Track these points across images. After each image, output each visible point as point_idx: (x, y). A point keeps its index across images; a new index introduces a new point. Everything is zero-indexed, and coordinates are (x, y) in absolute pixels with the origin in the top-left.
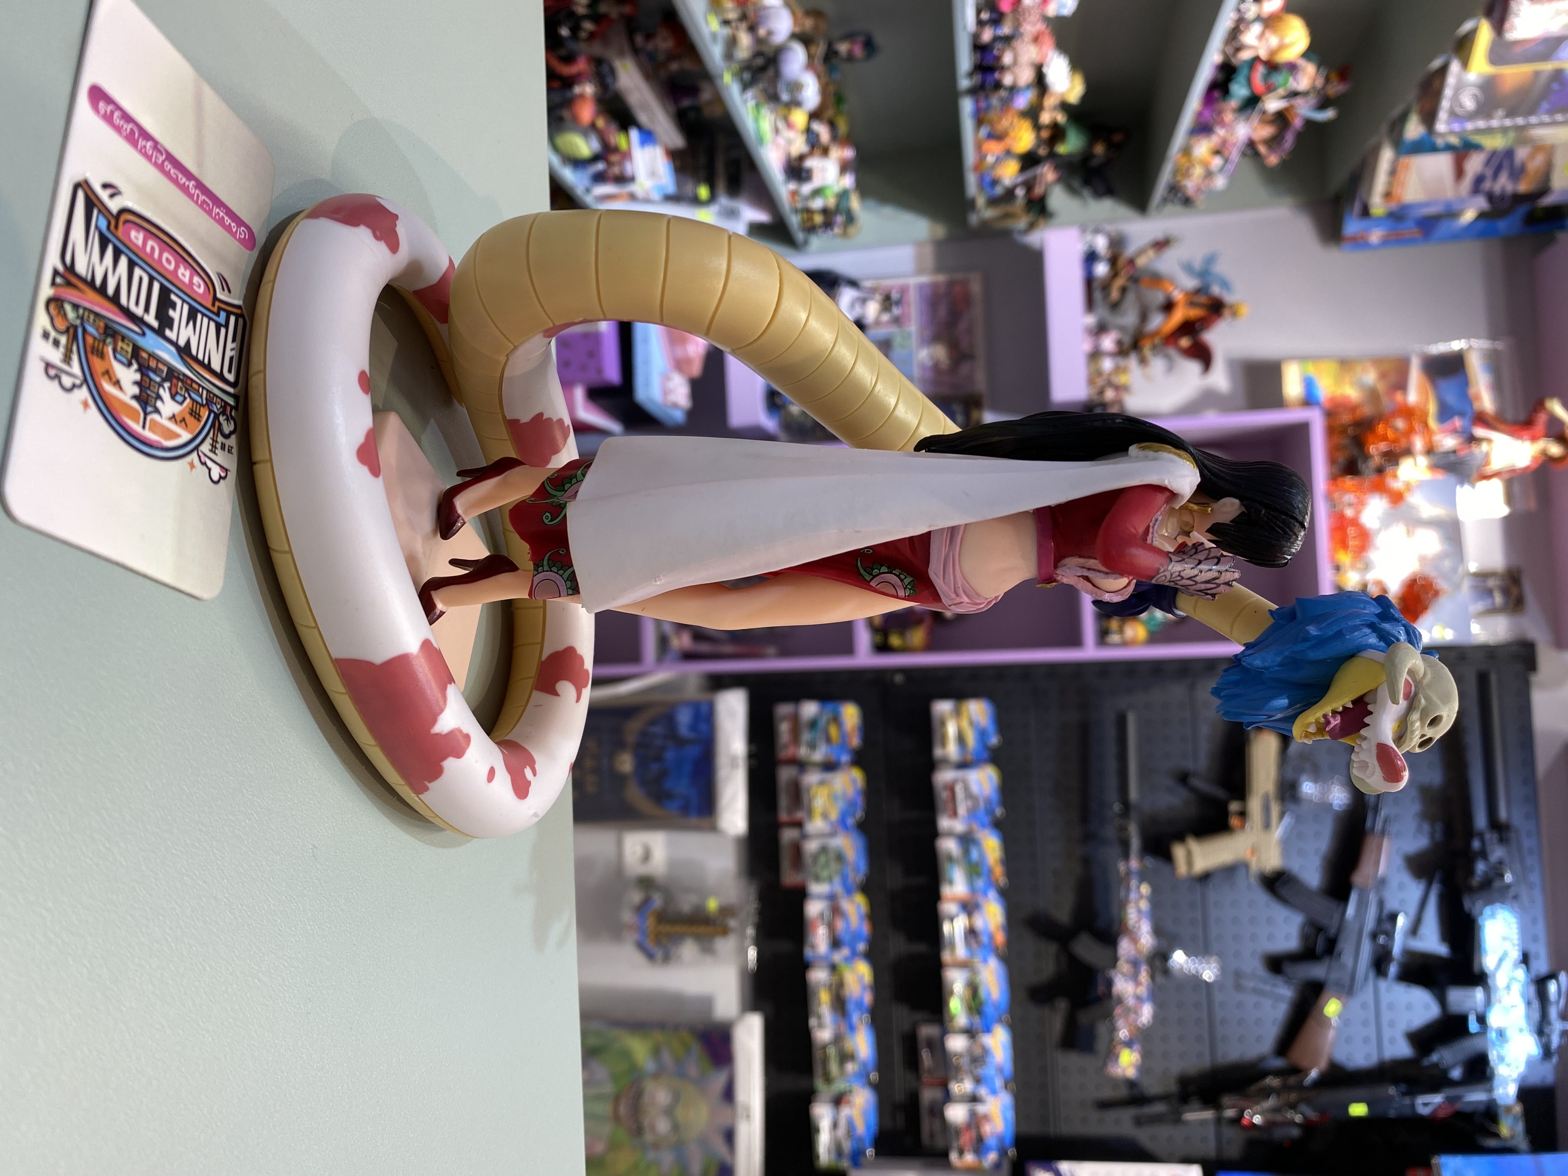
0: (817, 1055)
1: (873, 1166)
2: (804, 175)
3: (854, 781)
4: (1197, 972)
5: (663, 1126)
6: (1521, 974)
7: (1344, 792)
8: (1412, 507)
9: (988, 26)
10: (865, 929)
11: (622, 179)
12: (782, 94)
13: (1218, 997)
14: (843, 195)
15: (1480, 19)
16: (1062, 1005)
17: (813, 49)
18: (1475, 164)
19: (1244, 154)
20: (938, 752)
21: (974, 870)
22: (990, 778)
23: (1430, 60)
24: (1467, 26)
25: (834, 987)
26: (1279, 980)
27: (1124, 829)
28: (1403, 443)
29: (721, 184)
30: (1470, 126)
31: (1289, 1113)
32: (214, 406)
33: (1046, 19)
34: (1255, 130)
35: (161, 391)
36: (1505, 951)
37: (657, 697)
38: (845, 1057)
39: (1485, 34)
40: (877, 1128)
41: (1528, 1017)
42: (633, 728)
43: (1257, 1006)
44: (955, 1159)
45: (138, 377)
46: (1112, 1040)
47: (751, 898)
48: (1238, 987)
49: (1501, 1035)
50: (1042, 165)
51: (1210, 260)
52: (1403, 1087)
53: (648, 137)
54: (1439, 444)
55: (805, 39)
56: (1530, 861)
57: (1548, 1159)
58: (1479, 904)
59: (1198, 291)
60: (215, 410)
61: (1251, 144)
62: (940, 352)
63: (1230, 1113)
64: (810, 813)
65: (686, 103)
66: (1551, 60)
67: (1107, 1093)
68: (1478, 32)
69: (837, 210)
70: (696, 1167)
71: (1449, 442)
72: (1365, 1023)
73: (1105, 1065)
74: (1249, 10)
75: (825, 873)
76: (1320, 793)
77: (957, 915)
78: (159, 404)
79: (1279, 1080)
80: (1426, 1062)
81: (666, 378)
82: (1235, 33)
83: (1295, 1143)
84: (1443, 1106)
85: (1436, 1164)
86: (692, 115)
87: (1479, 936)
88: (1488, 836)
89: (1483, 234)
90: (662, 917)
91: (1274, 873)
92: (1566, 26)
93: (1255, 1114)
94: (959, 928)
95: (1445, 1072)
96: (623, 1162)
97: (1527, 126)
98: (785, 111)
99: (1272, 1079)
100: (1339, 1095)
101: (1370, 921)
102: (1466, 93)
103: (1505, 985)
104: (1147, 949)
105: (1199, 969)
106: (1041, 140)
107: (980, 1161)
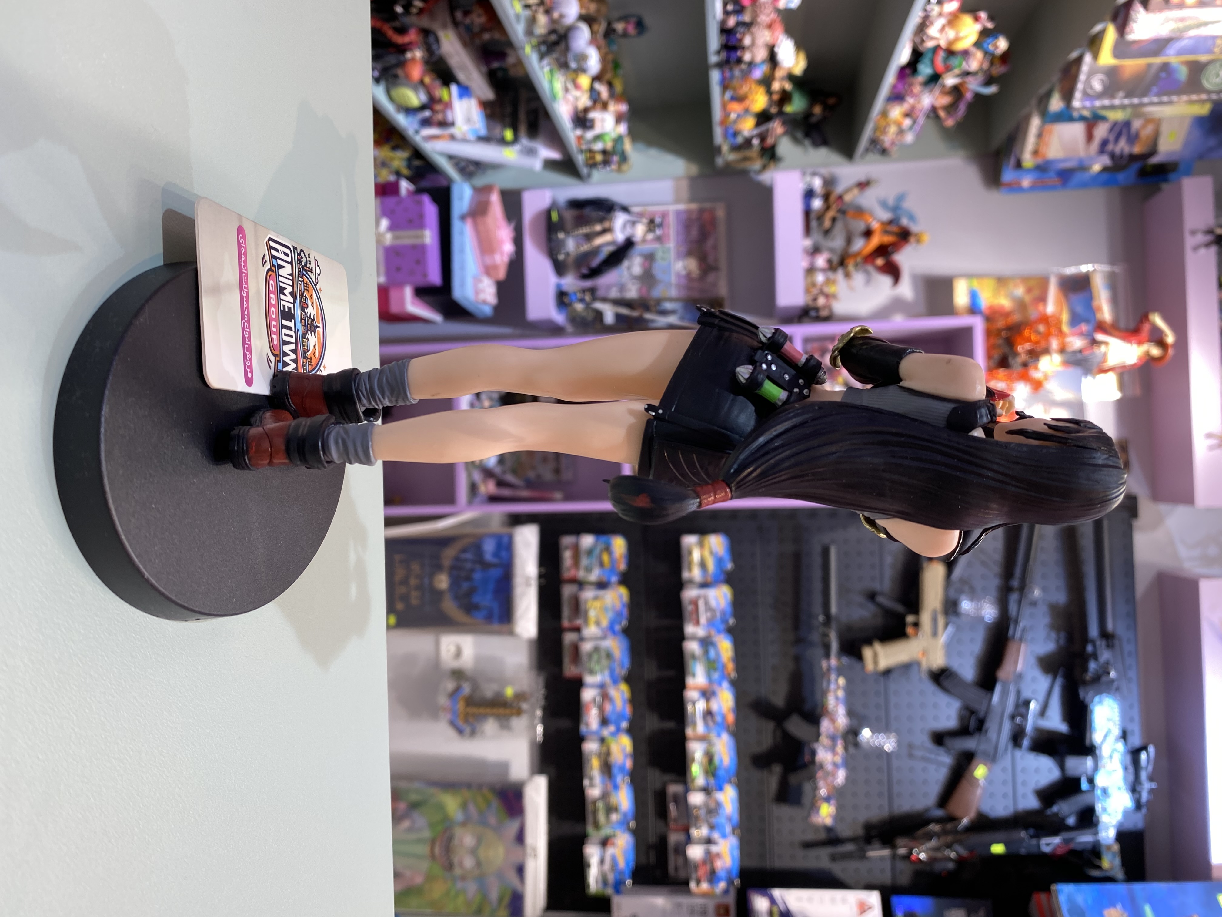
0: (589, 808)
1: (630, 892)
2: (588, 124)
3: (621, 597)
4: (880, 744)
5: (469, 862)
6: (1120, 746)
7: (993, 609)
8: (1048, 392)
9: (732, 16)
10: (628, 710)
11: (444, 124)
12: (571, 63)
13: (895, 763)
14: (619, 140)
15: (1107, 23)
16: (777, 769)
17: (596, 27)
18: (1101, 131)
19: (928, 117)
20: (685, 575)
21: (712, 665)
22: (725, 595)
23: (1069, 53)
24: (1098, 28)
25: (603, 755)
26: (941, 750)
27: (826, 635)
28: (1043, 344)
29: (523, 129)
30: (1098, 103)
31: (946, 851)
33: (778, 11)
34: (937, 99)
36: (1109, 729)
37: (468, 530)
38: (610, 809)
39: (1111, 35)
40: (634, 863)
41: (1125, 779)
42: (449, 554)
43: (924, 770)
44: (693, 886)
46: (814, 796)
47: (539, 687)
48: (911, 756)
49: (1105, 793)
50: (773, 121)
51: (901, 198)
52: (1031, 831)
53: (465, 92)
55: (587, 19)
56: (1129, 661)
57: (1138, 887)
58: (1091, 694)
59: (891, 222)
61: (934, 110)
62: (692, 264)
63: (902, 851)
64: (586, 620)
65: (496, 65)
66: (1161, 56)
67: (810, 837)
68: (1106, 31)
69: (614, 152)
70: (494, 895)
71: (1077, 343)
72: (1005, 783)
73: (809, 815)
74: (933, 10)
75: (597, 668)
76: (975, 609)
77: (698, 700)
79: (939, 826)
80: (1049, 812)
81: (477, 280)
83: (950, 874)
84: (1060, 846)
85: (1054, 890)
86: (500, 74)
87: (1090, 716)
88: (1098, 643)
89: (1106, 184)
90: (470, 702)
91: (938, 669)
92: (1173, 31)
93: (920, 852)
94: (699, 708)
95: (1063, 819)
96: (437, 890)
97: (1142, 105)
98: (574, 76)
99: (934, 826)
100: (985, 837)
101: (1010, 706)
102: (1096, 78)
103: (1109, 755)
105: (881, 742)
106: (772, 102)
107: (713, 888)
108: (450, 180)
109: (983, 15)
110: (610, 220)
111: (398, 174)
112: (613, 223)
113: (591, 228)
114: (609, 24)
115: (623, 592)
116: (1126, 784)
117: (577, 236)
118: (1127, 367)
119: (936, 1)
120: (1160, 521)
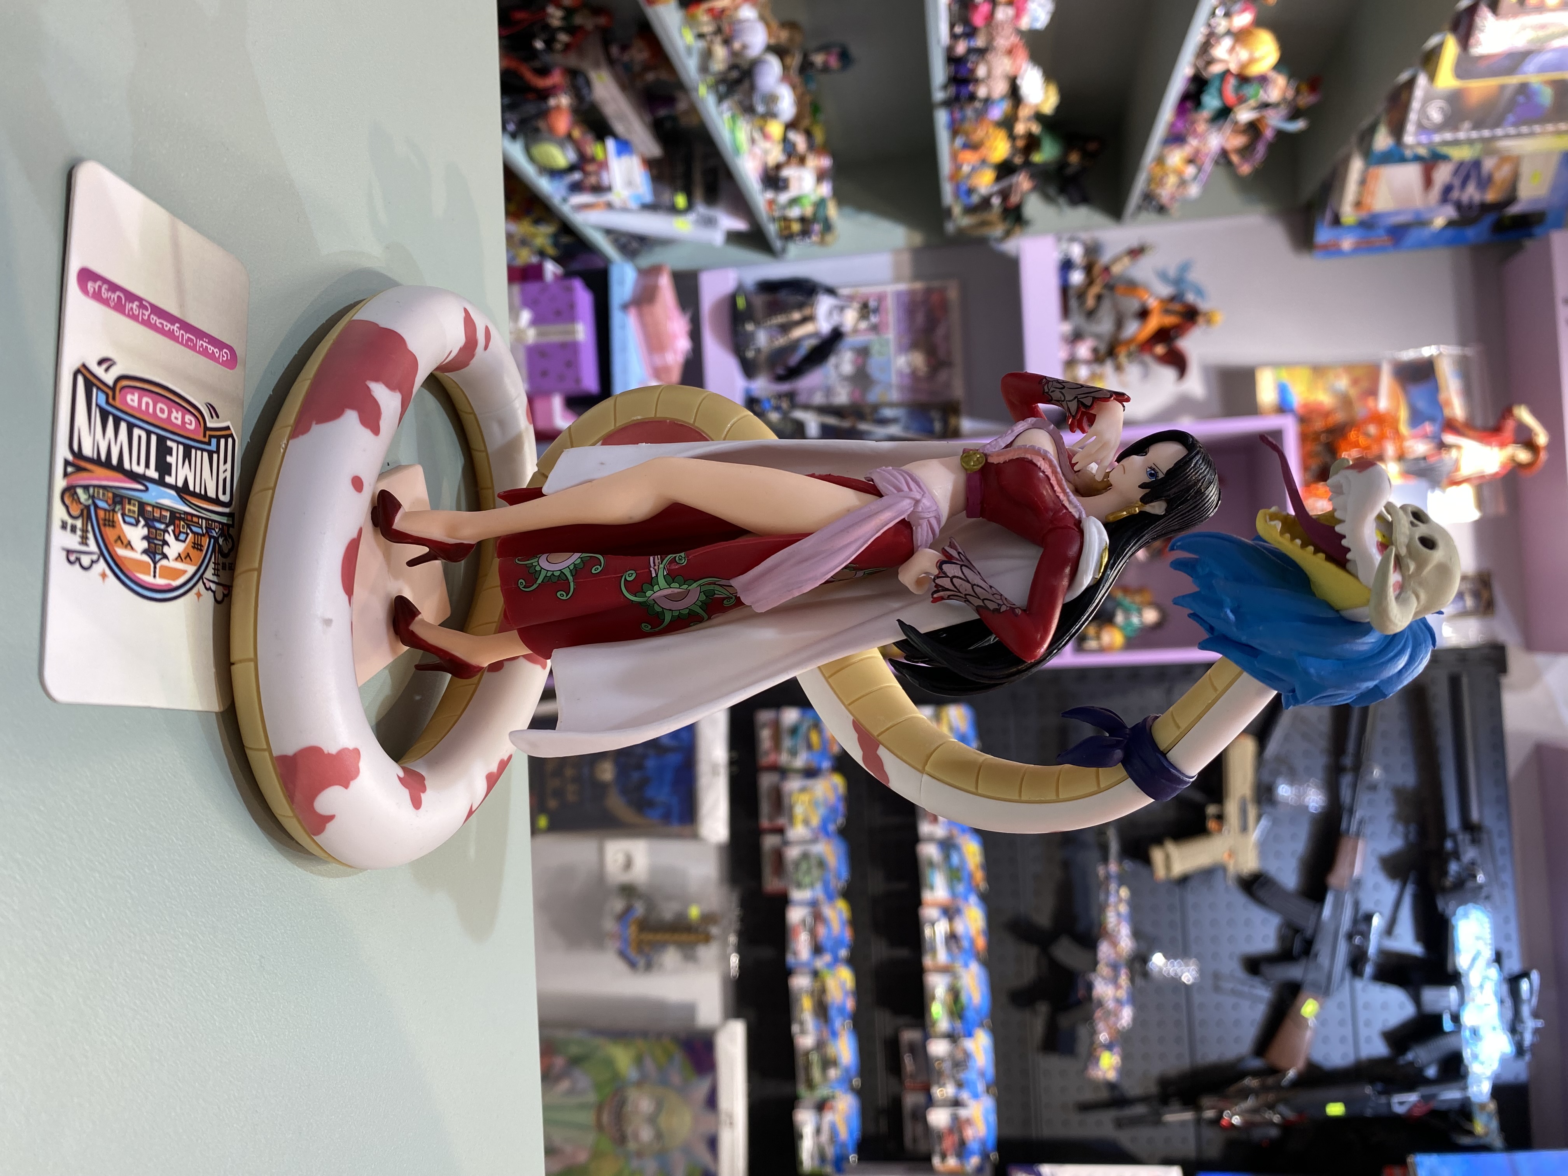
0: (800, 1061)
1: (856, 1171)
2: (781, 184)
3: (835, 788)
4: (1176, 974)
5: (646, 1134)
6: (1494, 973)
7: (1320, 794)
9: (962, 39)
10: (847, 935)
11: (599, 189)
12: (757, 106)
13: (1197, 999)
14: (820, 204)
15: (1445, 35)
16: (1043, 1008)
17: (788, 60)
18: (1443, 174)
19: (1217, 163)
21: (955, 875)
23: (1398, 74)
24: (1433, 41)
25: (816, 993)
26: (1256, 981)
28: (1375, 450)
29: (698, 193)
30: (1437, 138)
31: (1267, 1113)
32: (213, 531)
33: (1020, 33)
34: (1227, 140)
35: (167, 537)
36: (1478, 950)
38: (828, 1063)
39: (1451, 49)
40: (859, 1132)
41: (1501, 1015)
43: (1235, 1007)
44: (937, 1163)
45: (145, 531)
46: (1092, 1043)
47: (733, 906)
48: (1217, 989)
49: (1475, 1034)
50: (1017, 174)
51: (1185, 268)
52: (1379, 1086)
53: (624, 147)
54: (1410, 450)
55: (779, 50)
56: (1503, 861)
57: (1523, 1158)
58: (1452, 904)
59: (1173, 299)
60: (215, 535)
61: (1224, 154)
62: (918, 359)
63: (1209, 1114)
64: (791, 819)
65: (662, 112)
66: (1518, 74)
67: (1088, 1096)
68: (1444, 46)
69: (814, 219)
71: (1419, 448)
72: (1342, 1023)
73: (1085, 1068)
74: (1219, 25)
75: (807, 880)
76: (1296, 795)
77: (938, 920)
78: (166, 549)
79: (1257, 1080)
80: (1402, 1061)
82: (1205, 47)
83: (1274, 1144)
84: (1418, 1105)
85: (1411, 1163)
86: (668, 125)
87: (1452, 935)
88: (1460, 837)
89: (1451, 243)
90: (644, 926)
91: (1250, 875)
92: (1531, 41)
93: (1234, 1114)
94: (940, 933)
95: (1420, 1071)
96: (607, 1171)
97: (1494, 138)
98: (761, 122)
99: (1250, 1080)
100: (1317, 1094)
101: (1346, 922)
102: (1433, 105)
103: (1478, 984)
104: (1126, 952)
105: (1178, 971)
106: (1016, 149)
107: (962, 1165)
108: (607, 261)
110: (812, 305)
111: (542, 254)
112: (816, 309)
114: (806, 56)
115: (838, 781)
116: (1502, 1021)
117: (771, 327)
119: (1223, 13)
120: (1535, 677)
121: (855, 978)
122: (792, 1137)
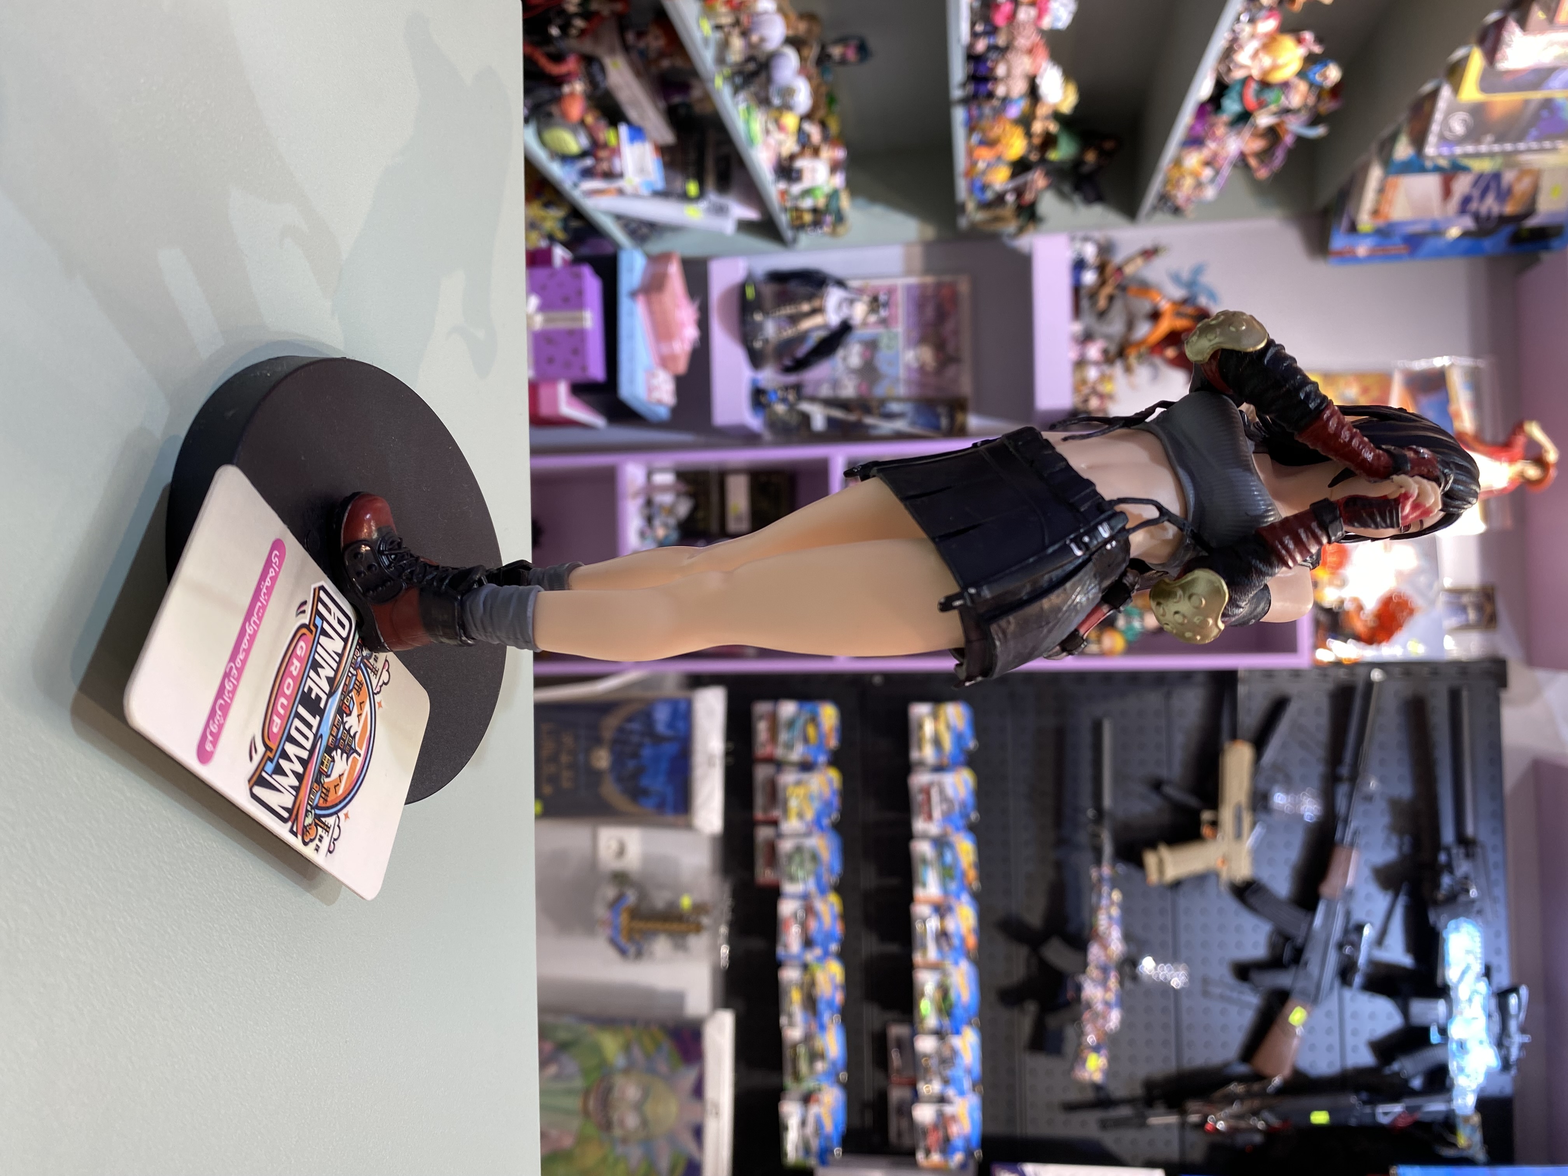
0: (788, 1053)
1: (839, 1164)
2: (794, 175)
3: (830, 782)
4: (1165, 979)
5: (632, 1121)
6: (1483, 987)
7: (1315, 804)
9: (982, 38)
10: (838, 929)
11: (610, 175)
12: (773, 98)
13: (1185, 1003)
14: (833, 195)
15: (1472, 47)
16: (1031, 1008)
17: (806, 52)
18: (1462, 185)
19: (1235, 166)
20: (915, 755)
21: (948, 873)
22: (966, 782)
23: (1421, 85)
24: (1460, 53)
25: (805, 986)
26: (1245, 987)
27: (1096, 836)
29: (710, 181)
30: (1458, 150)
31: (1252, 1120)
33: (1042, 32)
34: (1246, 143)
36: (1468, 964)
37: (636, 693)
38: (815, 1056)
39: (1476, 61)
40: (844, 1125)
41: (1489, 1029)
42: (610, 724)
43: (1223, 1012)
44: (921, 1158)
46: (1079, 1044)
47: (725, 897)
48: (1206, 994)
49: (1462, 1047)
50: (1033, 171)
51: (1198, 271)
52: (1364, 1096)
53: (637, 133)
55: (794, 41)
56: (1495, 875)
57: (1504, 1172)
58: (1443, 918)
59: (1185, 302)
61: (1243, 157)
62: (927, 354)
63: (1194, 1118)
64: (786, 811)
65: (677, 99)
66: (1542, 90)
67: (1074, 1096)
68: (1470, 59)
69: (827, 210)
70: (664, 1164)
72: (1329, 1031)
73: (1072, 1069)
74: (1243, 30)
75: (800, 873)
76: (1291, 804)
77: (930, 917)
79: (1243, 1086)
80: (1387, 1071)
81: (650, 375)
82: (1229, 53)
83: (1257, 1149)
84: (1402, 1115)
85: (1394, 1174)
86: (682, 111)
87: (1443, 947)
88: (1454, 851)
89: (1468, 253)
90: (635, 914)
91: (1244, 882)
92: (1558, 58)
93: (1218, 1120)
94: (931, 927)
95: (1406, 1082)
96: (591, 1156)
97: (1517, 152)
98: (777, 114)
99: (1236, 1086)
100: (1304, 1102)
101: (1337, 932)
102: (1456, 117)
103: (1467, 998)
104: (1116, 955)
105: (1167, 976)
106: (1032, 147)
107: (946, 1161)
108: (617, 247)
109: (1308, 36)
111: (551, 238)
112: (825, 301)
113: (796, 308)
114: (823, 48)
115: (833, 775)
116: (1489, 1036)
117: (779, 317)
118: (1495, 492)
119: (1247, 19)
120: (1536, 692)
121: (844, 973)
122: (777, 1128)
